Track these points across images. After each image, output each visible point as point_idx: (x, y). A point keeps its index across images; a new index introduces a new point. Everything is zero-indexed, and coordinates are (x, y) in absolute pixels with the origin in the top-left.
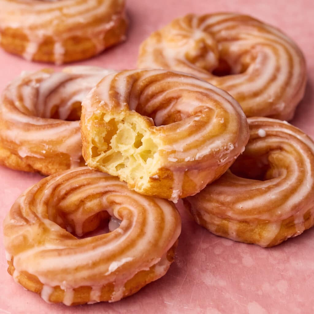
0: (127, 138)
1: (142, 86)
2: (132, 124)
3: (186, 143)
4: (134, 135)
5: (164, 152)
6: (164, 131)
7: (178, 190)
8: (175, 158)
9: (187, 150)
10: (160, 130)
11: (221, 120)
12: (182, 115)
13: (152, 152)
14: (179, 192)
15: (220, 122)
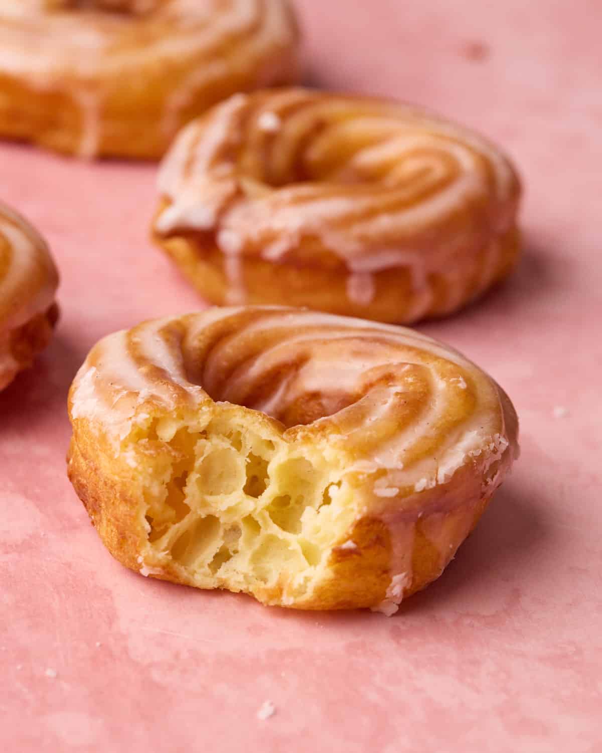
0: (221, 476)
1: (200, 349)
2: (229, 436)
3: (402, 449)
4: (241, 462)
5: (361, 477)
6: (337, 428)
7: (403, 574)
8: (390, 486)
9: (412, 462)
10: (323, 428)
11: (459, 382)
12: (324, 402)
13: (292, 502)
14: (406, 580)
15: (458, 387)
